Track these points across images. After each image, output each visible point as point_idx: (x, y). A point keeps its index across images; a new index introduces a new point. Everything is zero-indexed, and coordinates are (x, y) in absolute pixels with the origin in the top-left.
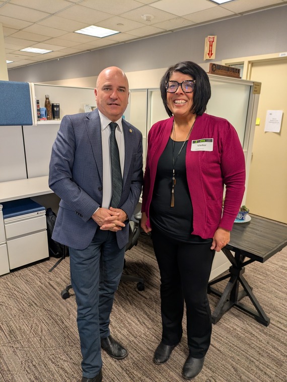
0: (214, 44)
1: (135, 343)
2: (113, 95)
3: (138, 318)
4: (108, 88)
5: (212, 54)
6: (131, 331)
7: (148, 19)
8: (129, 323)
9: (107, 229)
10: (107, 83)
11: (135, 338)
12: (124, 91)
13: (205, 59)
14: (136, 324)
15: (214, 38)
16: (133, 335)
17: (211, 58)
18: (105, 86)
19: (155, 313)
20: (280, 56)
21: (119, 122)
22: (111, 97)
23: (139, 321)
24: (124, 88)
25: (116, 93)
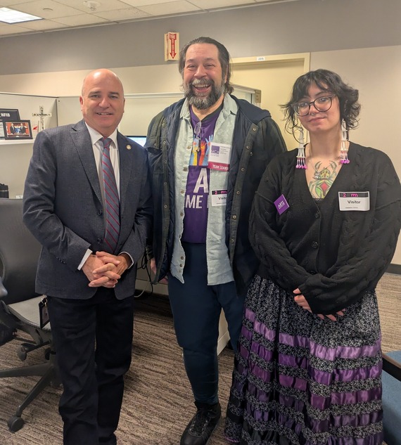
0: (177, 42)
1: (176, 428)
2: (103, 103)
3: (165, 400)
4: (95, 95)
5: (175, 54)
6: (164, 416)
7: (93, 8)
8: (156, 408)
9: (98, 286)
10: (95, 89)
11: (174, 423)
12: (117, 98)
13: (166, 59)
14: (166, 407)
15: (175, 35)
16: (169, 421)
17: (174, 59)
18: (91, 93)
19: (184, 388)
20: (258, 60)
21: (113, 137)
22: (101, 105)
23: (168, 402)
24: (117, 94)
25: (106, 100)
